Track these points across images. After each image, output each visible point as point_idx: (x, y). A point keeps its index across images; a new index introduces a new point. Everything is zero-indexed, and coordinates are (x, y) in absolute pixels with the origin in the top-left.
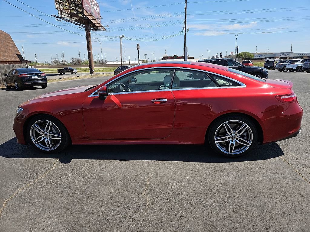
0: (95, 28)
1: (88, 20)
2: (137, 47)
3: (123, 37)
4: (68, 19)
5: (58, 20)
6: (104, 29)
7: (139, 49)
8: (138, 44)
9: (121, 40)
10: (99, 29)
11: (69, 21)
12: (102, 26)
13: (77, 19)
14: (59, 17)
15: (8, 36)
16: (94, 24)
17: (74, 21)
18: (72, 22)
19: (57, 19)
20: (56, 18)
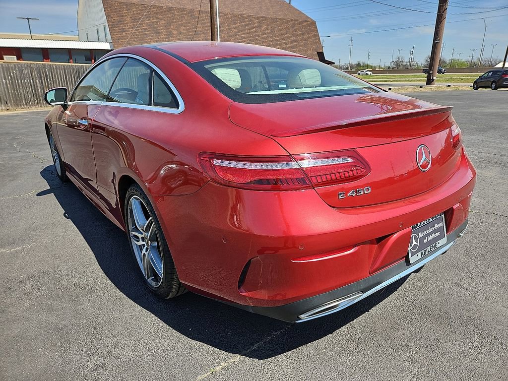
15: (313, 24)
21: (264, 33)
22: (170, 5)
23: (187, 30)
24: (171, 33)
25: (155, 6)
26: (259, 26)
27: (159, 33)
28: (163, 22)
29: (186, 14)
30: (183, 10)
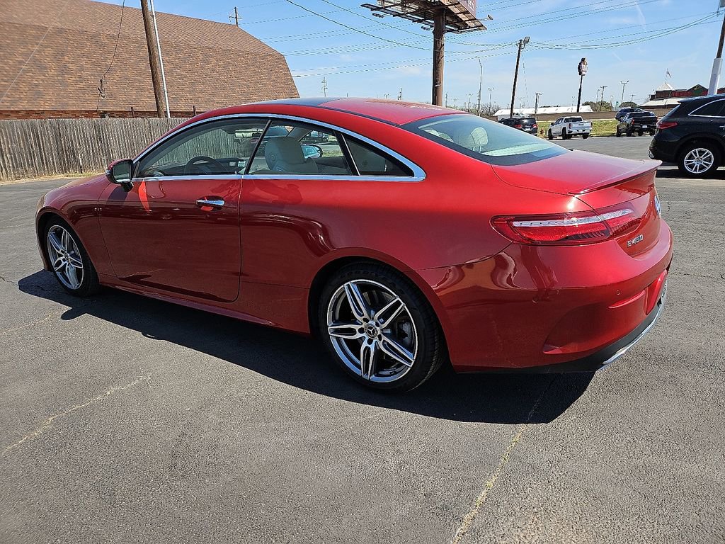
0: (460, 25)
1: (441, 7)
2: (579, 68)
3: (526, 42)
4: (398, 9)
5: (377, 15)
6: (480, 27)
7: (583, 73)
8: (583, 60)
9: (519, 51)
10: (470, 27)
11: (399, 15)
12: (475, 19)
13: (417, 7)
14: (378, 9)
15: (281, 59)
16: (455, 16)
17: (410, 13)
18: (407, 17)
19: (374, 12)
20: (372, 10)
21: (213, 70)
22: (59, 25)
23: (93, 64)
24: (65, 67)
25: (34, 27)
26: (206, 61)
27: (46, 68)
28: (49, 51)
29: (87, 40)
30: (82, 33)
